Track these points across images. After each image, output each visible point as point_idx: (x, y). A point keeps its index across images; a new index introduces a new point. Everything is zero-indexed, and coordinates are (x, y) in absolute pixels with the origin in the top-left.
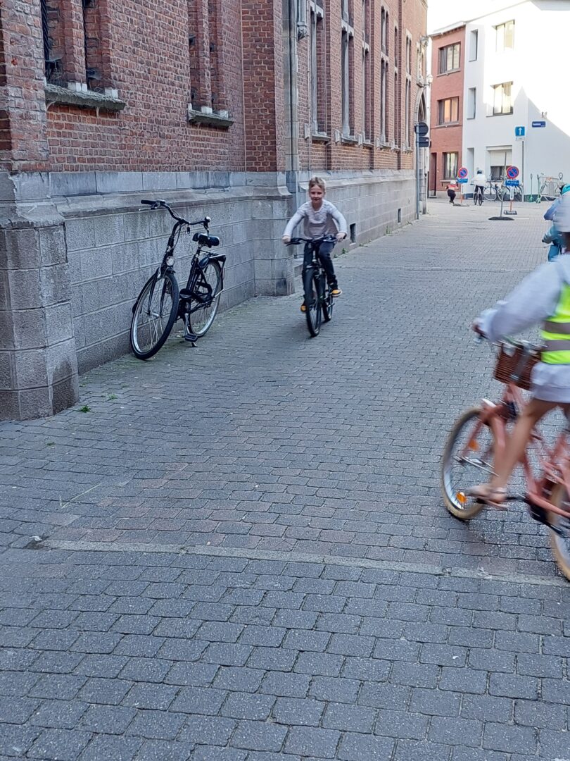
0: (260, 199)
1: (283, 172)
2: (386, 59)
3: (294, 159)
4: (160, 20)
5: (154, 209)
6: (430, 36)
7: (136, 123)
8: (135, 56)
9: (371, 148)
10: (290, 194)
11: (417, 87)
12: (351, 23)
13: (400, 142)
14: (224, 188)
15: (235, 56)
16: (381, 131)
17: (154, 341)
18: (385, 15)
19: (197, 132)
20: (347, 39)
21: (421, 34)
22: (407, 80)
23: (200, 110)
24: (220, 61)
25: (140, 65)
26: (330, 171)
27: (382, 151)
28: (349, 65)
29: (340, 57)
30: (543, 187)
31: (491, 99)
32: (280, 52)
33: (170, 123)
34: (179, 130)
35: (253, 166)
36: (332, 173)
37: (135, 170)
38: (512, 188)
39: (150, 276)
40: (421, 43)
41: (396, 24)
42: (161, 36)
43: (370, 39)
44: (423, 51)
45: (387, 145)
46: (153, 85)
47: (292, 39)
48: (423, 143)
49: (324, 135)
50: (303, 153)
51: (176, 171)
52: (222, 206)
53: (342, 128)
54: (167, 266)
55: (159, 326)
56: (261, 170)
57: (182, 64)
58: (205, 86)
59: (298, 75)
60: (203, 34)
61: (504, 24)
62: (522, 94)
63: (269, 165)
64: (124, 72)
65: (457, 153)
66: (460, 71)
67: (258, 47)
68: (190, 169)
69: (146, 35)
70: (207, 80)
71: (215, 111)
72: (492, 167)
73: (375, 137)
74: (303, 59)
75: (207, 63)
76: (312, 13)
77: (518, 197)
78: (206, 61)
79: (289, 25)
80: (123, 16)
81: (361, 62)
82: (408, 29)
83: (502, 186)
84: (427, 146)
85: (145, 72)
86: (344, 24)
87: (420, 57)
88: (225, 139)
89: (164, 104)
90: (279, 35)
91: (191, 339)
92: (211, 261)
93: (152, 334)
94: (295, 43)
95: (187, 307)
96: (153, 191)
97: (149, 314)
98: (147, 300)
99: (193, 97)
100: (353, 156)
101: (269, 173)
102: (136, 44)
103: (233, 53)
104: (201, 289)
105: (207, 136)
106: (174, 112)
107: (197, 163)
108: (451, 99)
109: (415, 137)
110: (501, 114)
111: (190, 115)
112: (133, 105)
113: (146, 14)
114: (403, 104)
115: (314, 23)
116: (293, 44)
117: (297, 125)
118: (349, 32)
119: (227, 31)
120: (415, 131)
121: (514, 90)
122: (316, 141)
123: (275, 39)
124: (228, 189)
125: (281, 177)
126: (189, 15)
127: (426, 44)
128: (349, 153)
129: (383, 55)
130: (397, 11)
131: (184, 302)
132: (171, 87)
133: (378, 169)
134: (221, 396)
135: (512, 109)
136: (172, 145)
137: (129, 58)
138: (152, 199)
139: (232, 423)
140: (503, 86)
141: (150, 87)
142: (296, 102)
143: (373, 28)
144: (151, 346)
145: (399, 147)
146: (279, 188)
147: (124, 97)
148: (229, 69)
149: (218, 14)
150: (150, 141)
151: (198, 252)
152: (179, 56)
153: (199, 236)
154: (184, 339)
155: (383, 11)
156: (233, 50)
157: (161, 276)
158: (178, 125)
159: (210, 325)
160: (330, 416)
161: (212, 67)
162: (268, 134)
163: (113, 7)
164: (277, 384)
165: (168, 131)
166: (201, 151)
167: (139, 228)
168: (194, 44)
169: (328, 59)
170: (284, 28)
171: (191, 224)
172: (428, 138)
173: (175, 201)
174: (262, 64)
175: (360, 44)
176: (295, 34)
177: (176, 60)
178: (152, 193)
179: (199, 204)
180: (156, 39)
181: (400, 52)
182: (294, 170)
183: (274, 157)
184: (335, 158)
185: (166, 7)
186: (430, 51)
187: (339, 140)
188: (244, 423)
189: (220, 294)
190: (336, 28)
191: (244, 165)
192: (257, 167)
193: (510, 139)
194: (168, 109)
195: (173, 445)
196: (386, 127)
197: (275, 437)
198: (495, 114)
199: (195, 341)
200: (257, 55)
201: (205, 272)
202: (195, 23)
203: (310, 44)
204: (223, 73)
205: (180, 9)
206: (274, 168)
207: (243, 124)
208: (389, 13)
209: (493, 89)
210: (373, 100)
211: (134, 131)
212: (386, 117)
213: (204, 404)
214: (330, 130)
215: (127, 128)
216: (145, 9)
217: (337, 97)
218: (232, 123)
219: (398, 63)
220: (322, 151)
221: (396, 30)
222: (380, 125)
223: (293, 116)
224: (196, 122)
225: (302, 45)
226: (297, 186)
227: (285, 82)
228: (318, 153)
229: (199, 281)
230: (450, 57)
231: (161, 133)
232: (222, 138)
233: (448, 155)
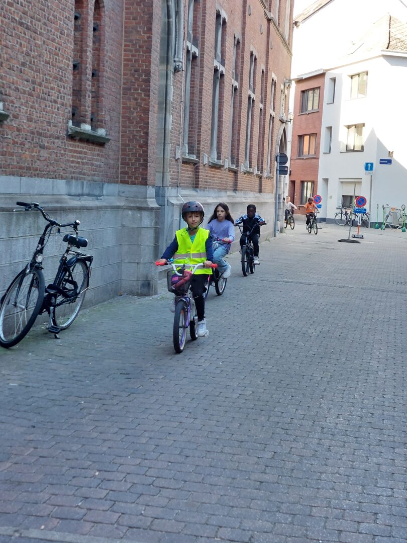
0: (130, 208)
1: (153, 186)
2: (253, 96)
3: (165, 176)
4: (48, 45)
5: (28, 210)
6: (293, 80)
7: (18, 133)
8: (22, 74)
9: (235, 173)
10: (158, 206)
11: (280, 122)
12: (223, 63)
13: (262, 167)
14: (97, 197)
15: (115, 82)
16: (246, 158)
17: (18, 331)
18: (253, 59)
19: (76, 146)
20: (218, 77)
21: (285, 77)
22: (271, 115)
23: (79, 126)
24: (101, 85)
25: (26, 83)
26: (198, 190)
27: (246, 175)
28: (219, 99)
29: (211, 91)
30: (387, 217)
31: (345, 138)
32: (156, 82)
33: (51, 136)
34: (58, 142)
35: (126, 179)
36: (199, 191)
37: (14, 175)
38: (360, 215)
39: (20, 271)
40: (285, 84)
41: (263, 67)
42: (48, 59)
43: (239, 77)
44: (286, 92)
45: (251, 170)
46: (37, 101)
47: (169, 72)
48: (283, 171)
49: (194, 157)
50: (174, 172)
51: (53, 178)
52: (94, 213)
53: (210, 153)
54: (36, 262)
55: (24, 318)
56: (133, 183)
57: (66, 85)
58: (85, 106)
59: (172, 103)
60: (87, 61)
61: (359, 75)
62: (372, 134)
63: (141, 180)
64: (10, 87)
65: (313, 182)
66: (318, 113)
67: (136, 76)
68: (66, 178)
69: (33, 57)
70: (88, 101)
71: (94, 128)
72: (343, 196)
73: (240, 163)
74: (178, 90)
75: (89, 86)
76: (188, 51)
77: (365, 224)
78: (88, 84)
79: (166, 60)
80: (13, 40)
81: (230, 97)
82: (274, 72)
83: (351, 213)
84: (287, 174)
85: (30, 89)
86: (216, 63)
87: (283, 97)
88: (101, 153)
89: (45, 118)
90: (156, 67)
91: (55, 331)
92: (78, 260)
93: (17, 324)
94: (171, 76)
95: (53, 301)
96: (30, 194)
97: (15, 305)
98: (15, 293)
99: (73, 115)
100: (219, 178)
101: (140, 186)
102: (23, 64)
103: (113, 80)
104: (69, 286)
105: (85, 150)
106: (55, 126)
107: (74, 173)
108: (310, 135)
109: (276, 165)
110: (353, 151)
111: (69, 130)
112: (16, 117)
113: (35, 40)
114: (266, 136)
115: (189, 60)
116: (169, 76)
117: (169, 147)
118: (220, 71)
119: (109, 60)
120: (276, 160)
121: (366, 131)
122: (186, 162)
123: (152, 71)
124: (102, 197)
125: (151, 191)
126: (75, 44)
127: (289, 86)
128: (216, 174)
129: (250, 92)
130: (264, 56)
131: (50, 296)
132: (54, 104)
133: (241, 190)
134: (76, 386)
135: (363, 147)
136: (50, 155)
137: (17, 76)
138: (28, 201)
139: (82, 411)
140: (355, 127)
141: (33, 102)
142: (170, 127)
143: (242, 69)
144: (15, 336)
145: (261, 173)
146: (148, 200)
147: (8, 109)
148: (108, 93)
149: (102, 45)
150: (30, 150)
151: (67, 251)
152: (63, 78)
153: (69, 237)
154: (47, 331)
155: (252, 55)
156: (113, 77)
157: (30, 272)
158: (58, 138)
159: (74, 319)
160: (175, 409)
161: (93, 90)
162: (141, 152)
163: (4, 31)
164: (130, 376)
165: (48, 143)
166: (78, 163)
167: (13, 227)
168: (78, 69)
169: (201, 92)
170: (161, 62)
171: (62, 226)
172: (287, 167)
173: (50, 205)
174: (139, 91)
175: (230, 81)
176: (171, 68)
177: (60, 81)
178: (28, 197)
179: (72, 210)
180: (43, 61)
181: (266, 92)
182: (164, 185)
183: (145, 173)
184: (202, 178)
185: (54, 35)
186: (293, 92)
187: (207, 163)
188: (93, 411)
189: (85, 291)
190: (209, 66)
191: (117, 177)
192: (130, 180)
193: (361, 173)
194: (49, 123)
195: (22, 429)
196: (250, 155)
197: (121, 427)
198: (348, 150)
199: (57, 333)
200: (135, 82)
201: (73, 270)
202: (80, 50)
203: (184, 77)
204: (103, 96)
205: (66, 38)
206: (144, 182)
207: (119, 141)
208: (257, 58)
209: (347, 129)
210: (239, 130)
211: (16, 140)
212: (251, 146)
213: (58, 392)
214: (199, 153)
215: (9, 137)
216: (34, 34)
217: (207, 125)
218: (108, 140)
219: (263, 101)
220: (191, 171)
221: (263, 72)
222: (244, 152)
223: (166, 139)
224: (75, 137)
225: (178, 78)
226: (166, 200)
227: (160, 108)
228: (187, 173)
229: (67, 278)
230: (311, 99)
231: (42, 144)
232: (98, 153)
233: (306, 183)
